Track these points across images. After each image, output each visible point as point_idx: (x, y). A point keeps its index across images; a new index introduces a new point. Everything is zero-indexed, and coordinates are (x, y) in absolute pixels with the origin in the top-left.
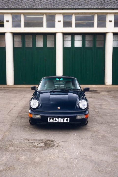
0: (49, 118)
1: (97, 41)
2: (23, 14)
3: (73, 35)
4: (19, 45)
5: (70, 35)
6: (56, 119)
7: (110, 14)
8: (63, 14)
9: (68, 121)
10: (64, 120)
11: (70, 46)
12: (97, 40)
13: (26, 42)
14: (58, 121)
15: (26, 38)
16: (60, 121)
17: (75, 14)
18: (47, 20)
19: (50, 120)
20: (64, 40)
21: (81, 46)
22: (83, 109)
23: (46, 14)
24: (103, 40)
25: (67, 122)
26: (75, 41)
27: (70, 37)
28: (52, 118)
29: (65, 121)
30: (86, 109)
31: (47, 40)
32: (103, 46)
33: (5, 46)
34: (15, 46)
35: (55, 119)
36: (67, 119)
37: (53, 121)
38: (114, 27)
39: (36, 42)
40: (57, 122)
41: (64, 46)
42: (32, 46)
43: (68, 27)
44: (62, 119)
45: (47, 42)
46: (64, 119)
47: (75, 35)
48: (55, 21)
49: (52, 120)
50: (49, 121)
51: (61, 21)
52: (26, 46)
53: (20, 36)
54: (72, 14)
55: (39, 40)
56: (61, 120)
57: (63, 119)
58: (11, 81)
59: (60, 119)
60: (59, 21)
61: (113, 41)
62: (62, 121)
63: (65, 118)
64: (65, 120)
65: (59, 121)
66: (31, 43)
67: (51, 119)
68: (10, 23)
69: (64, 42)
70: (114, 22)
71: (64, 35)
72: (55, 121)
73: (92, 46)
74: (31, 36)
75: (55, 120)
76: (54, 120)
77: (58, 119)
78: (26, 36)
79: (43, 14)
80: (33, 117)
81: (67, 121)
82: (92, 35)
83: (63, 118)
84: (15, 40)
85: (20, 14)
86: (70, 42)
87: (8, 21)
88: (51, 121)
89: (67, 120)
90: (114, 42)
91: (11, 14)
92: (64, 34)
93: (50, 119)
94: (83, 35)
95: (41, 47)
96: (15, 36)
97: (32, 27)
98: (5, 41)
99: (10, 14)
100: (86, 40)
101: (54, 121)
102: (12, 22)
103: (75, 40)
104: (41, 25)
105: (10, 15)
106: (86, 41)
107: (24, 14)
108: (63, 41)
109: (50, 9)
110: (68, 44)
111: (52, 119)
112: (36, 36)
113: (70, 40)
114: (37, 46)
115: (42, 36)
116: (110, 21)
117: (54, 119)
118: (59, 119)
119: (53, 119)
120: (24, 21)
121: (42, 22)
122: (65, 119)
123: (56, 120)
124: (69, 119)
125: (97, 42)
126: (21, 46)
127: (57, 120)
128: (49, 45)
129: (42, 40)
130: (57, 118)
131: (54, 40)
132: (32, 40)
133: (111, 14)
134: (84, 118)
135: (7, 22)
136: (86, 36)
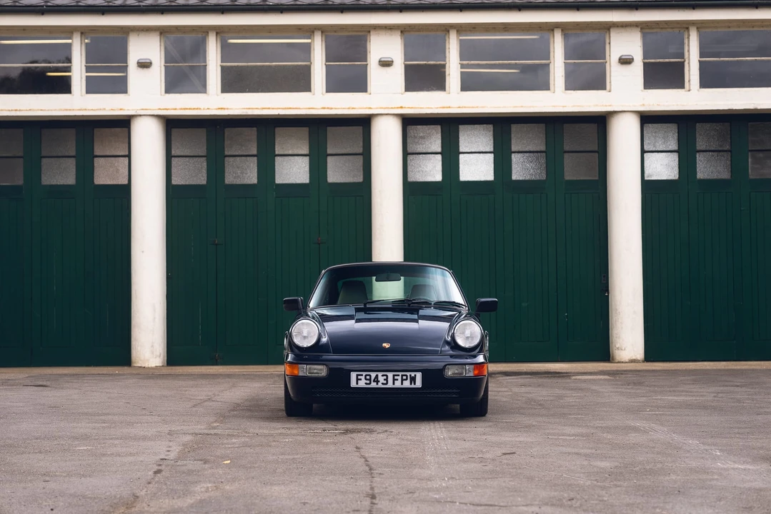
0: (353, 375)
1: (565, 152)
2: (217, 33)
3: (450, 125)
4: (193, 174)
5: (439, 128)
6: (377, 376)
7: (622, 30)
8: (404, 30)
9: (419, 384)
10: (402, 380)
11: (438, 177)
12: (567, 148)
13: (226, 159)
14: (383, 384)
15: (226, 142)
16: (390, 385)
17: (461, 29)
18: (327, 61)
19: (358, 380)
20: (410, 150)
21: (490, 177)
22: (467, 349)
23: (323, 29)
24: (596, 149)
25: (413, 386)
26: (461, 156)
27: (439, 136)
28: (364, 374)
29: (407, 384)
30: (478, 350)
31: (329, 151)
32: (597, 178)
33: (126, 182)
34: (175, 181)
35: (373, 375)
36: (413, 374)
37: (368, 382)
38: (645, 88)
39: (277, 159)
40: (380, 385)
41: (411, 178)
42: (255, 181)
43: (428, 91)
44: (396, 377)
45: (329, 159)
46: (404, 377)
47: (460, 126)
48: (366, 60)
49: (366, 379)
50: (353, 384)
51: (394, 63)
52: (230, 179)
53: (202, 133)
54: (446, 28)
55: (290, 152)
56: (394, 380)
57: (399, 378)
58: (152, 346)
59: (390, 375)
60: (386, 64)
61: (643, 152)
62: (398, 384)
63: (408, 374)
64: (406, 379)
65: (387, 384)
66: (253, 164)
67: (363, 378)
68: (157, 74)
69: (410, 157)
70: (645, 64)
71: (409, 128)
72: (374, 385)
73: (544, 177)
74: (252, 133)
75: (374, 381)
76: (370, 380)
77: (385, 377)
78: (228, 131)
79: (309, 31)
80: (301, 374)
81: (415, 384)
82: (543, 126)
83: (400, 374)
84: (173, 153)
85: (205, 30)
86: (439, 157)
87: (144, 65)
88: (362, 384)
89: (413, 380)
90: (645, 155)
91: (161, 34)
92: (409, 122)
93: (359, 377)
94: (501, 125)
95: (298, 182)
96: (175, 132)
97: (258, 92)
98: (129, 156)
99: (158, 33)
100: (513, 149)
101: (370, 383)
102: (163, 69)
103: (461, 150)
104: (299, 81)
105: (159, 37)
106: (513, 155)
107: (220, 31)
108: (406, 154)
109: (342, 9)
110: (431, 170)
111: (366, 376)
112: (279, 130)
113: (439, 150)
114: (279, 180)
115: (304, 131)
116: (626, 61)
117: (370, 376)
118: (387, 376)
119: (368, 377)
120: (219, 63)
121: (306, 65)
122: (407, 376)
123: (376, 380)
124: (419, 376)
125: (566, 156)
126: (201, 179)
127: (381, 379)
128: (338, 172)
129: (306, 151)
130: (380, 374)
131: (360, 150)
132: (255, 152)
133: (628, 29)
134: (471, 374)
135: (140, 70)
136: (514, 127)
